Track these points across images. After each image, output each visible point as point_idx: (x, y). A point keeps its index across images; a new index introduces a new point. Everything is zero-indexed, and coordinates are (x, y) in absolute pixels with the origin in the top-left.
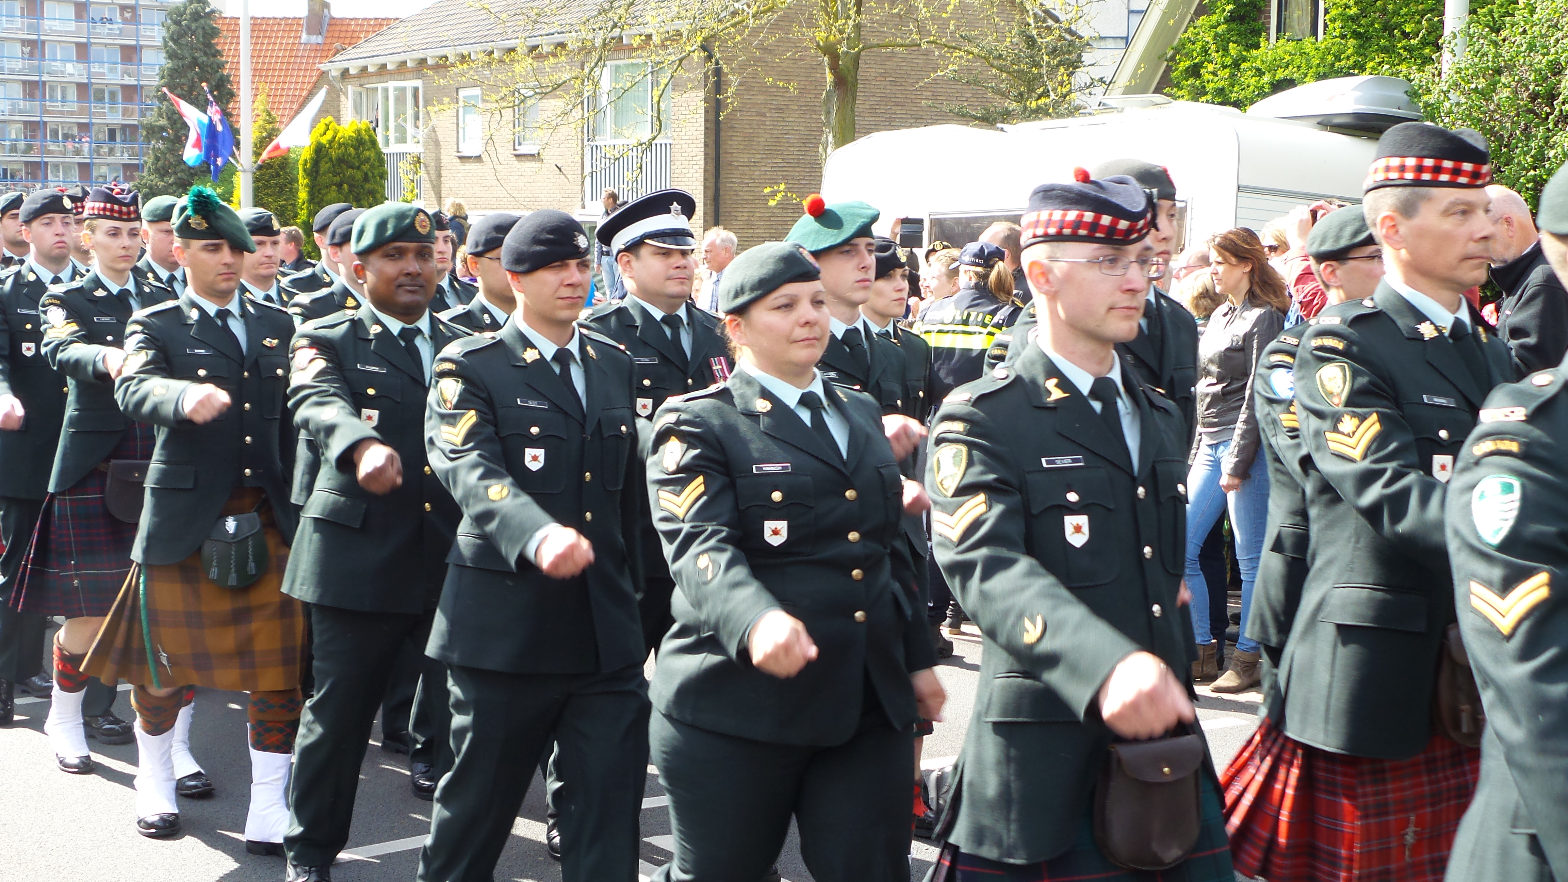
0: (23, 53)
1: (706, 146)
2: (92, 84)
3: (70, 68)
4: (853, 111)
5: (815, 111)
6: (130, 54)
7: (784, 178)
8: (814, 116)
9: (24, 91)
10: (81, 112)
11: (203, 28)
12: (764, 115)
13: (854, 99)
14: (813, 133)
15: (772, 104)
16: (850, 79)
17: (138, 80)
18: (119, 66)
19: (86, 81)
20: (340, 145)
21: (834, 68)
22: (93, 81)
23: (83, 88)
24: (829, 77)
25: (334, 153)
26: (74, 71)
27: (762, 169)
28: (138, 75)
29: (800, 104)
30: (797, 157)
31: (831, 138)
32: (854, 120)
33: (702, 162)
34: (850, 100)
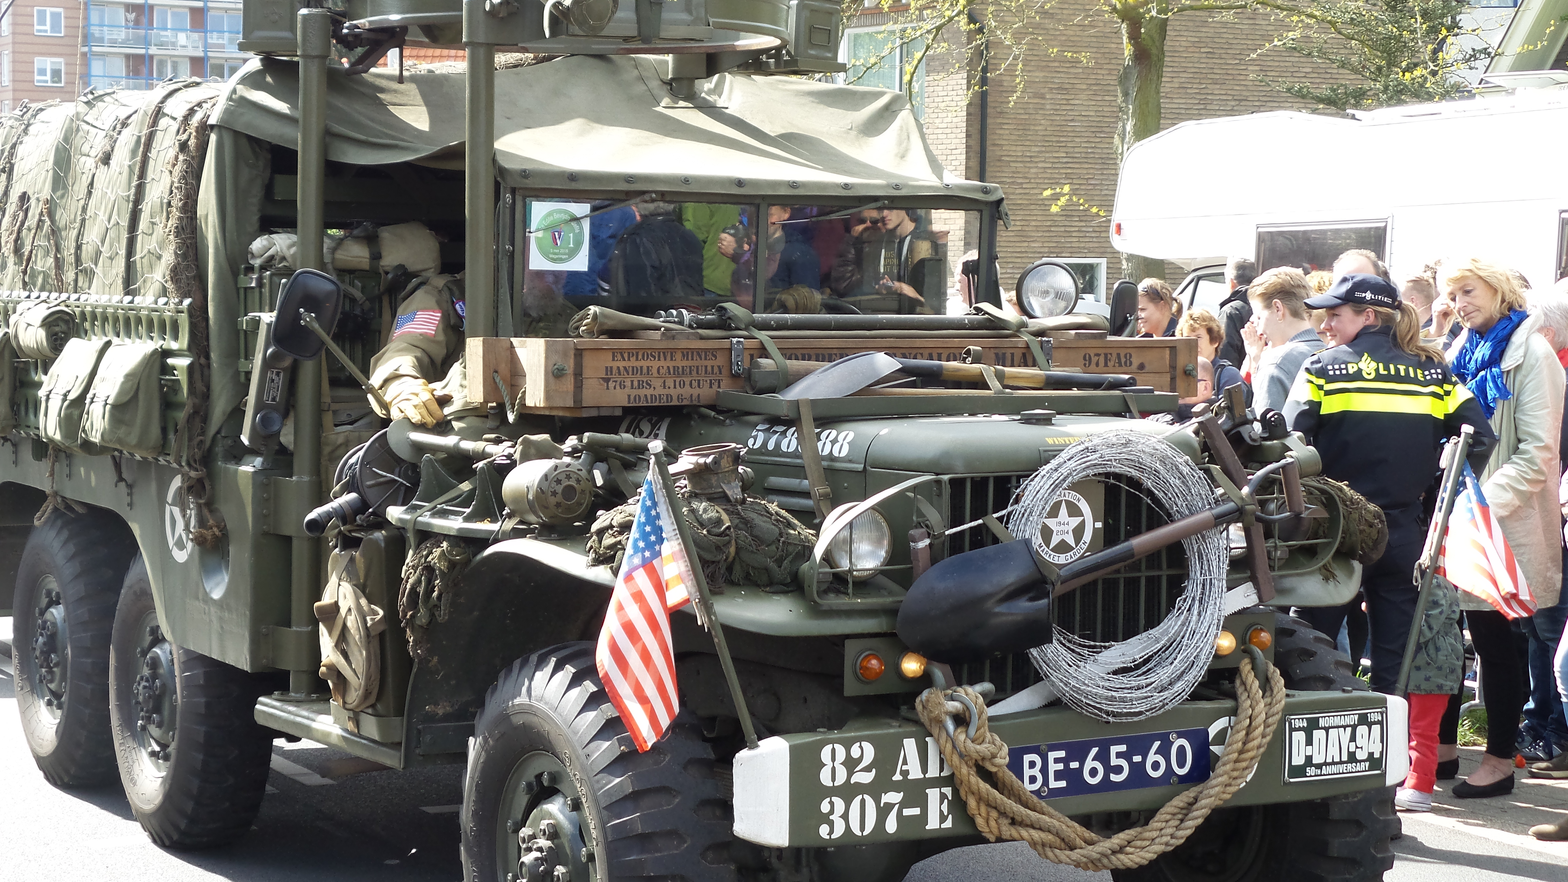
0: (126, 20)
1: (968, 136)
2: (208, 58)
3: (182, 38)
4: (1158, 92)
5: (1109, 91)
7: (1068, 176)
8: (1107, 98)
9: (128, 66)
12: (1043, 97)
13: (1160, 76)
14: (1106, 120)
15: (1053, 83)
16: (1154, 51)
19: (202, 54)
21: (1134, 36)
22: (210, 54)
23: (197, 63)
24: (1128, 50)
26: (187, 43)
27: (1040, 165)
29: (1089, 82)
30: (1085, 150)
31: (1129, 127)
32: (1159, 105)
33: (964, 156)
34: (1155, 78)
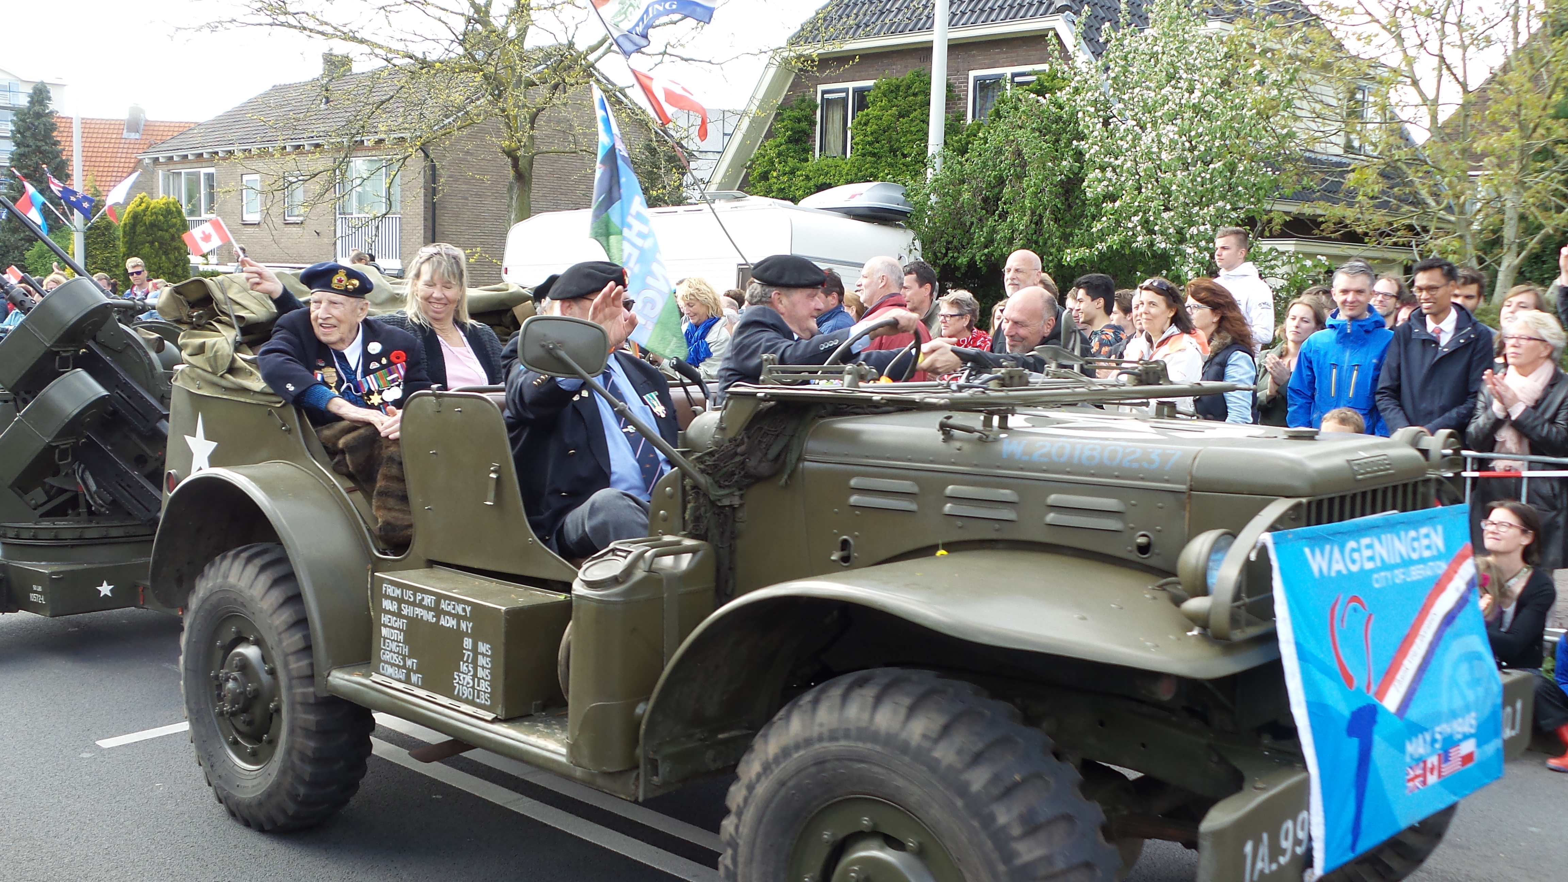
1: (425, 220)
4: (529, 198)
5: (501, 196)
7: (481, 243)
8: (501, 200)
11: (45, 125)
12: (467, 199)
13: (530, 189)
14: (502, 212)
16: (527, 175)
20: (152, 214)
21: (515, 166)
24: (512, 173)
25: (148, 219)
31: (513, 216)
32: (529, 204)
33: (422, 231)
34: (527, 189)
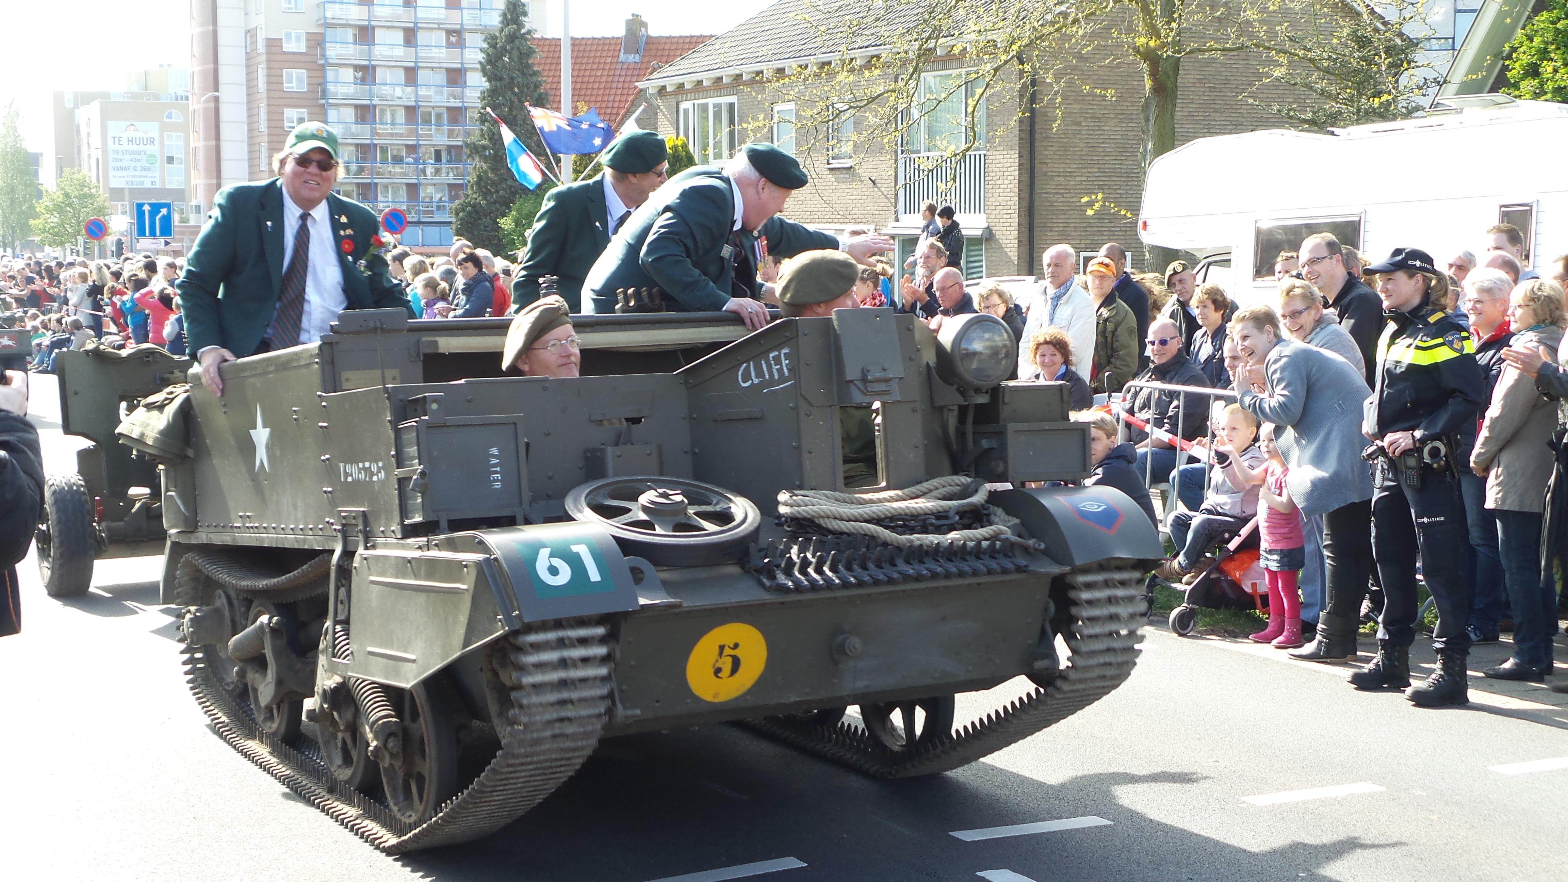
0: (355, 78)
1: (1020, 156)
2: (419, 106)
3: (398, 92)
4: (1173, 119)
5: (1133, 118)
6: (455, 77)
9: (356, 115)
10: (410, 133)
11: (520, 49)
13: (1174, 106)
14: (1131, 142)
15: (1087, 113)
16: (1169, 85)
17: (463, 102)
18: (445, 89)
19: (414, 104)
22: (420, 103)
23: (411, 111)
26: (403, 94)
27: (1077, 179)
28: (461, 97)
29: (1117, 112)
30: (1113, 166)
32: (1174, 128)
33: (1017, 172)
34: (1170, 107)
